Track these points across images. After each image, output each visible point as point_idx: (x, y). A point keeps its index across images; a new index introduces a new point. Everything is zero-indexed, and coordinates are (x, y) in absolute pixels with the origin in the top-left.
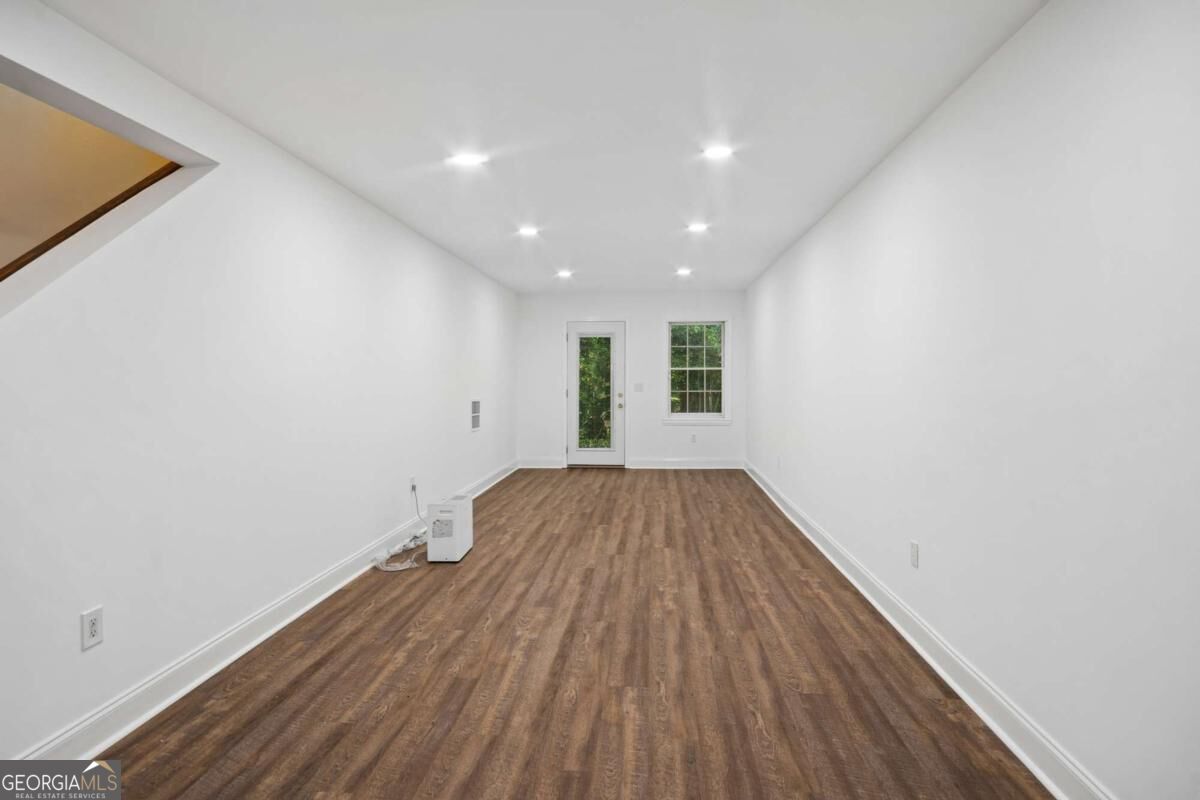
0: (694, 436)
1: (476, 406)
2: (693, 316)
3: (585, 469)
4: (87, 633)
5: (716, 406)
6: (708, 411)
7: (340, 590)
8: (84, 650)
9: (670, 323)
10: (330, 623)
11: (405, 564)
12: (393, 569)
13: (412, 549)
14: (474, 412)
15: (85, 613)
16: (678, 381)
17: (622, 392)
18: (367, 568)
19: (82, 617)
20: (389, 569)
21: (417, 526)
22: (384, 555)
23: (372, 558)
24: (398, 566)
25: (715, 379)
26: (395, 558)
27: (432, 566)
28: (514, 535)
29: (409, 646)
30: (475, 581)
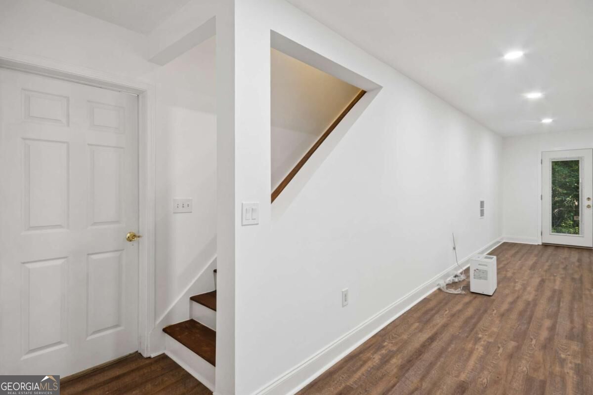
1: (482, 203)
4: (344, 300)
7: (425, 299)
8: (343, 306)
10: (428, 316)
11: (457, 291)
12: (451, 292)
13: (456, 282)
14: (481, 208)
15: (343, 290)
18: (435, 289)
19: (343, 292)
20: (448, 291)
21: (456, 269)
22: (443, 284)
23: (437, 284)
24: (452, 291)
26: (449, 286)
27: (474, 295)
28: (523, 285)
29: (482, 343)
30: (509, 310)
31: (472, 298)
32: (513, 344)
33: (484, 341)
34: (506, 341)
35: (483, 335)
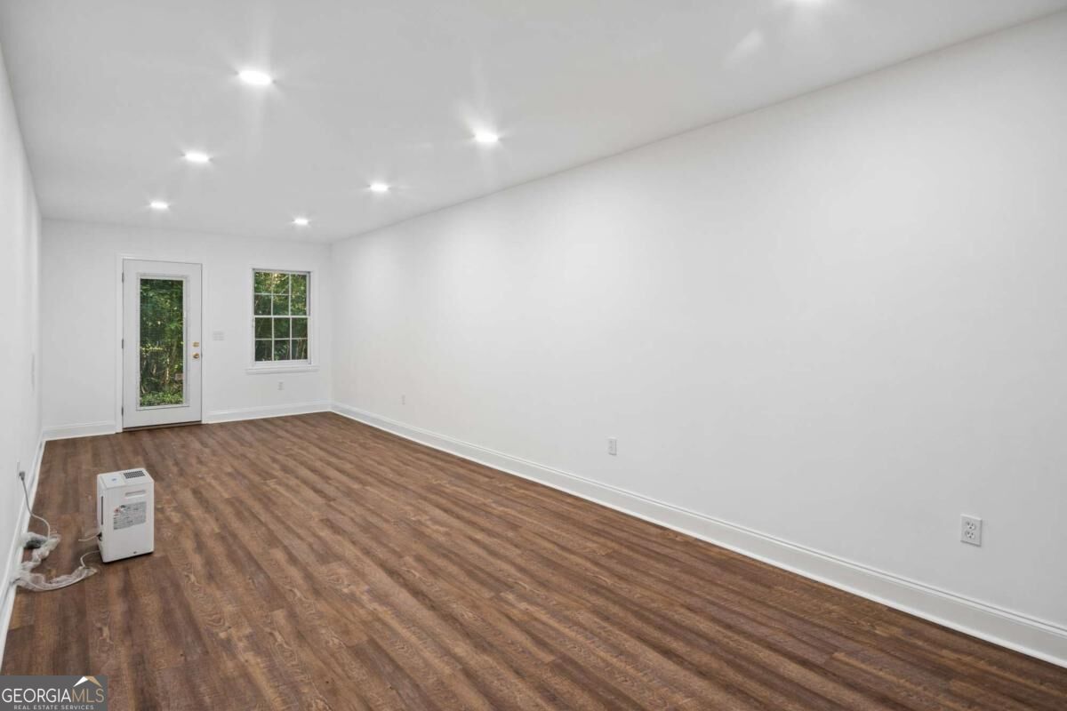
0: (281, 383)
2: (281, 263)
3: (152, 430)
5: (301, 352)
6: (294, 358)
9: (254, 269)
16: (262, 328)
17: (199, 341)
25: (302, 328)
28: (176, 509)
29: (241, 645)
30: (209, 562)
31: (121, 574)
32: (280, 616)
33: (240, 639)
34: (266, 616)
35: (226, 631)
